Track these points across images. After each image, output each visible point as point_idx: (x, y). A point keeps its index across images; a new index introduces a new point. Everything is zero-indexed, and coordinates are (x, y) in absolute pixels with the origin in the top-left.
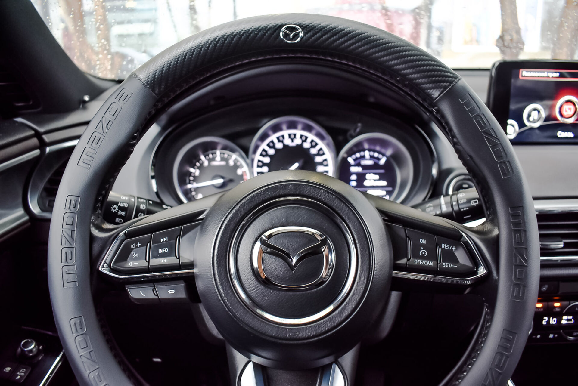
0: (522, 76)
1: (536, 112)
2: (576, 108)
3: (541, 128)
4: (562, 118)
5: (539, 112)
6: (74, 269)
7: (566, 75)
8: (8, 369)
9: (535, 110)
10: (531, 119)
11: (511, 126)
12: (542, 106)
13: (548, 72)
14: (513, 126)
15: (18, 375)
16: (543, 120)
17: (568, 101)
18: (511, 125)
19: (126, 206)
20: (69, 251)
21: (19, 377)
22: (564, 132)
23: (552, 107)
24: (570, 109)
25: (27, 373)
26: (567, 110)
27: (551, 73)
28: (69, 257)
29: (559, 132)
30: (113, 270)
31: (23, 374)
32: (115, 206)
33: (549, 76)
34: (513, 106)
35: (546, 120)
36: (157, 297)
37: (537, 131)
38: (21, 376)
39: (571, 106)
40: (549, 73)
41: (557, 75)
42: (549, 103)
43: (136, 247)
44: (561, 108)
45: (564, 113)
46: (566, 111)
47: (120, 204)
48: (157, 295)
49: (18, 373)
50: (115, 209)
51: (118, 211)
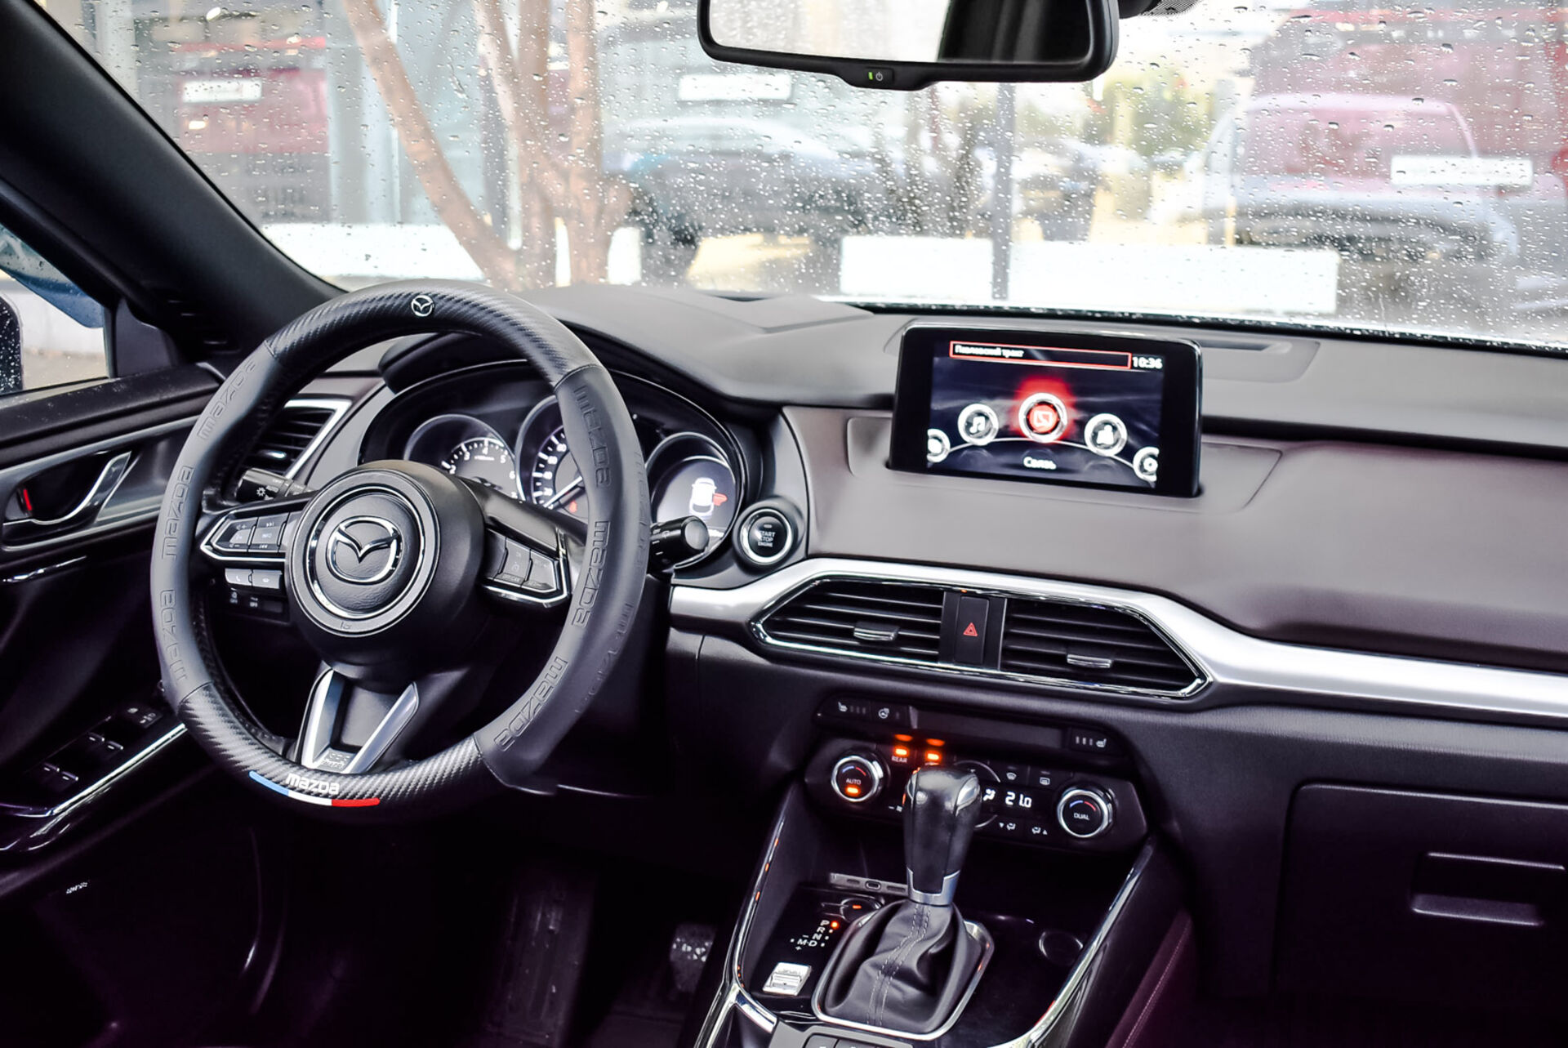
0: (954, 353)
1: (982, 419)
2: (1059, 417)
3: (990, 447)
4: (1033, 434)
5: (987, 418)
6: (174, 542)
7: (1038, 355)
8: (134, 710)
9: (980, 414)
10: (973, 430)
11: (937, 441)
12: (993, 408)
13: (1002, 348)
14: (940, 441)
15: (143, 719)
16: (995, 434)
17: (1042, 403)
18: (936, 438)
19: (276, 491)
20: (173, 522)
21: (144, 721)
22: (1038, 459)
23: (1013, 411)
24: (1046, 417)
25: (156, 720)
26: (1041, 418)
27: (1008, 351)
28: (173, 529)
29: (1027, 459)
30: (215, 551)
31: (149, 719)
32: (262, 489)
33: (1004, 355)
34: (937, 405)
35: (1001, 434)
36: (250, 584)
37: (985, 453)
38: (147, 721)
39: (1050, 412)
40: (1004, 350)
41: (1020, 354)
42: (1008, 403)
43: (241, 529)
44: (1028, 413)
45: (1035, 423)
46: (1039, 421)
47: (268, 488)
48: (251, 582)
49: (145, 717)
50: (261, 492)
51: (264, 495)
